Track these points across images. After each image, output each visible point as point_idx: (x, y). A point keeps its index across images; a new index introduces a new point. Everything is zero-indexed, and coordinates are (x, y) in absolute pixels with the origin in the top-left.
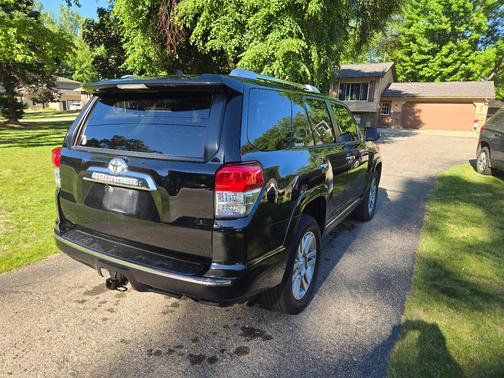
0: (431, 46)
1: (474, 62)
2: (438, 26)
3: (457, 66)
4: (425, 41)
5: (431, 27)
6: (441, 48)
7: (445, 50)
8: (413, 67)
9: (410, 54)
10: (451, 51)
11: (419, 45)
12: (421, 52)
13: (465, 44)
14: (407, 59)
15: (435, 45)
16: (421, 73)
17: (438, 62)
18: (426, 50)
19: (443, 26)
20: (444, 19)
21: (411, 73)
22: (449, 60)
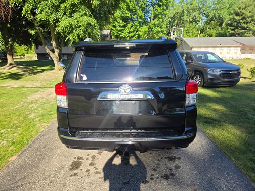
0: (124, 24)
1: (140, 31)
2: (126, 15)
3: (135, 33)
4: (121, 21)
5: (123, 15)
6: (127, 25)
7: (129, 25)
8: (118, 33)
9: (115, 27)
10: (132, 26)
11: (118, 23)
12: (120, 26)
13: (136, 23)
14: (114, 29)
15: (125, 23)
16: (121, 36)
17: (127, 31)
18: (122, 25)
19: (127, 15)
20: (127, 12)
21: (117, 36)
22: (131, 30)
